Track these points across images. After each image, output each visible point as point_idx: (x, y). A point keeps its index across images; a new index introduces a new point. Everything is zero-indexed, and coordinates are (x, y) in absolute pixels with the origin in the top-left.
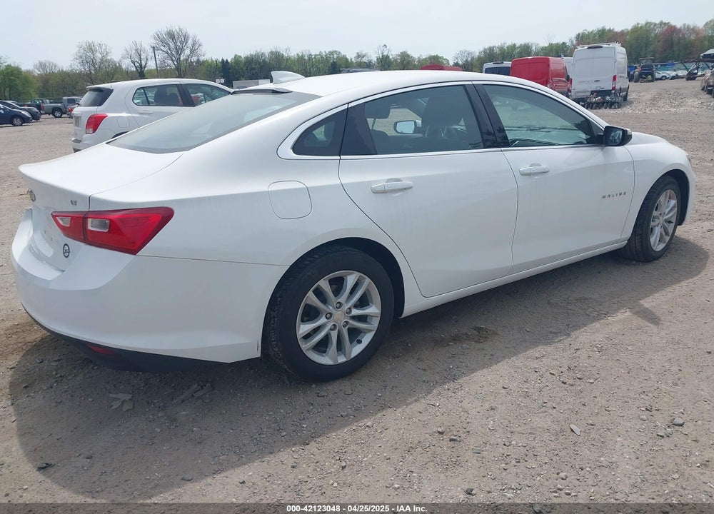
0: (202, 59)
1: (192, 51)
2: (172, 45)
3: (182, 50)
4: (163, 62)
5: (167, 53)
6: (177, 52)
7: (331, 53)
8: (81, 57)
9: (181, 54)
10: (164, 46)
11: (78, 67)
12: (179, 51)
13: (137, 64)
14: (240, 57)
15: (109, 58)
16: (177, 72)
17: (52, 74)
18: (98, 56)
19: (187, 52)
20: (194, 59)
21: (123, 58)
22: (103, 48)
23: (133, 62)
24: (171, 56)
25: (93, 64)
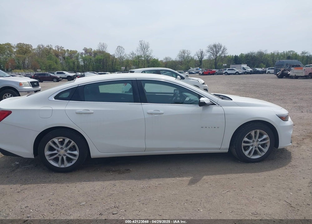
0: (226, 55)
1: (223, 52)
2: (215, 50)
3: (218, 52)
4: (210, 57)
5: (212, 53)
6: (216, 53)
7: (290, 52)
8: (180, 55)
9: (217, 54)
10: (211, 50)
11: (178, 59)
12: (217, 52)
13: (200, 58)
14: (243, 54)
15: (190, 55)
16: (215, 61)
17: (169, 61)
18: (186, 54)
19: (220, 52)
20: (223, 55)
21: (195, 55)
22: (188, 51)
23: (198, 57)
24: (213, 54)
25: (184, 58)
